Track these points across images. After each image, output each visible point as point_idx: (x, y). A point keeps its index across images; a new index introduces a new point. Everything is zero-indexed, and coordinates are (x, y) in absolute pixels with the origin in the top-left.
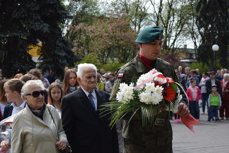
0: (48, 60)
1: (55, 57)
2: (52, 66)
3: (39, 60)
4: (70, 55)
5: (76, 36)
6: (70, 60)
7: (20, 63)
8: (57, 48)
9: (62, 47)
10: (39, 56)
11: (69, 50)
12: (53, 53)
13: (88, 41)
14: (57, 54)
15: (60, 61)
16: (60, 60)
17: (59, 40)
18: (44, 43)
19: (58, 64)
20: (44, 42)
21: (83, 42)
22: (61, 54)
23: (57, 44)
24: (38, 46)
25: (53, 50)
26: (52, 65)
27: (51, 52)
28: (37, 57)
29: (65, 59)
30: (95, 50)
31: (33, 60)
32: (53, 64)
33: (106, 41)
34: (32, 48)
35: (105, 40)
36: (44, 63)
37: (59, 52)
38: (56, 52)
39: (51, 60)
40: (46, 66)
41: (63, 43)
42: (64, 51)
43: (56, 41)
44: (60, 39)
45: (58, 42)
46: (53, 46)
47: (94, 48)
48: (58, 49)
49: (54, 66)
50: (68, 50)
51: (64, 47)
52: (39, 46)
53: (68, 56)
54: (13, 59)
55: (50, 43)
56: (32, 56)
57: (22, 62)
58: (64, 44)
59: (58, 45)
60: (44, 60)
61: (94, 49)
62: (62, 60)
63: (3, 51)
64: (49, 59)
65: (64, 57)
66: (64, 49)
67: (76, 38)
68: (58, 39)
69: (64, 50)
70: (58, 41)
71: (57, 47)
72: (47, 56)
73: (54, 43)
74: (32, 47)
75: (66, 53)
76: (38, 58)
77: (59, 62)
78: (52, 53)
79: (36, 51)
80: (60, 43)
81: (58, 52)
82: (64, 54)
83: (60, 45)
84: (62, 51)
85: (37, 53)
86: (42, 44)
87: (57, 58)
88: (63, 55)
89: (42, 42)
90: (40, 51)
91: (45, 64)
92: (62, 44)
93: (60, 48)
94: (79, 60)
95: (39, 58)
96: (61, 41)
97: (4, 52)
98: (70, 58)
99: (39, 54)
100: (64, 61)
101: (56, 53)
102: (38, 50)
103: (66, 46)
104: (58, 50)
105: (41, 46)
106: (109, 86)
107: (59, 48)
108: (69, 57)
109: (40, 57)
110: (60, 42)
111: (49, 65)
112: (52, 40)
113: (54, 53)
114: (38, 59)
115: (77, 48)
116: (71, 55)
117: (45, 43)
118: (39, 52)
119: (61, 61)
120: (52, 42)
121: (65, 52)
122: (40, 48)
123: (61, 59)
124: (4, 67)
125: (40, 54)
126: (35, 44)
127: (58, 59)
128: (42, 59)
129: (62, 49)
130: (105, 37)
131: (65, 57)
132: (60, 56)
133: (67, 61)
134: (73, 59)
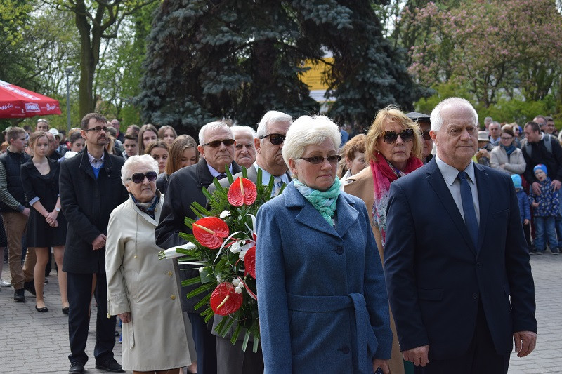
0: (349, 97)
1: (366, 89)
2: (359, 110)
3: (327, 96)
4: (402, 84)
6: (402, 95)
7: (282, 105)
8: (372, 67)
9: (383, 62)
10: (327, 87)
11: (400, 71)
12: (360, 80)
13: (447, 47)
14: (372, 80)
15: (379, 97)
16: (378, 95)
17: (376, 46)
18: (338, 54)
19: (373, 105)
20: (339, 52)
21: (437, 50)
22: (380, 81)
23: (370, 56)
24: (324, 61)
25: (361, 72)
26: (359, 107)
27: (357, 77)
28: (322, 88)
29: (391, 93)
30: (466, 71)
31: (313, 97)
32: (362, 106)
33: (494, 45)
34: (309, 69)
35: (490, 44)
36: (340, 103)
37: (376, 75)
38: (368, 75)
39: (357, 96)
40: (343, 110)
41: (386, 54)
42: (388, 74)
43: (368, 48)
44: (377, 44)
45: (372, 51)
46: (362, 60)
47: (463, 64)
48: (374, 68)
49: (363, 111)
50: (397, 70)
51: (387, 64)
52: (326, 63)
53: (398, 86)
54: (264, 96)
55: (353, 55)
56: (309, 88)
57: (286, 102)
58: (388, 56)
59: (373, 59)
60: (339, 97)
61: (464, 68)
62: (384, 95)
63: (240, 76)
64: (351, 93)
65: (388, 88)
66: (387, 69)
67: (416, 40)
68: (374, 43)
69: (387, 72)
70: (374, 50)
71: (370, 65)
72: (348, 86)
73: (363, 53)
74: (310, 65)
75: (394, 77)
76: (324, 91)
77: (375, 100)
78: (358, 79)
79: (320, 75)
80: (378, 54)
81: (374, 77)
82: (387, 81)
83: (378, 58)
84: (384, 74)
85: (322, 79)
86: (334, 56)
87: (370, 91)
88: (387, 84)
89: (334, 51)
90: (329, 76)
91: (343, 107)
92: (384, 55)
93: (379, 65)
94: (425, 95)
95: (328, 91)
96: (381, 49)
97: (242, 79)
98: (403, 91)
99: (326, 82)
100: (388, 97)
101: (369, 78)
102: (324, 73)
103: (393, 61)
104: (374, 71)
105: (333, 63)
107: (375, 65)
108: (401, 88)
109: (330, 89)
110: (378, 50)
111: (352, 108)
112: (359, 47)
113: (363, 79)
114: (323, 95)
115: (422, 65)
116: (405, 83)
117: (341, 55)
118: (327, 78)
119: (382, 98)
120: (358, 52)
121: (391, 76)
122: (329, 66)
123: (380, 94)
124: (245, 114)
125: (329, 81)
126: (317, 57)
127: (373, 93)
128: (334, 95)
129: (384, 68)
130: (490, 37)
131: (392, 88)
132: (378, 85)
134: (409, 94)
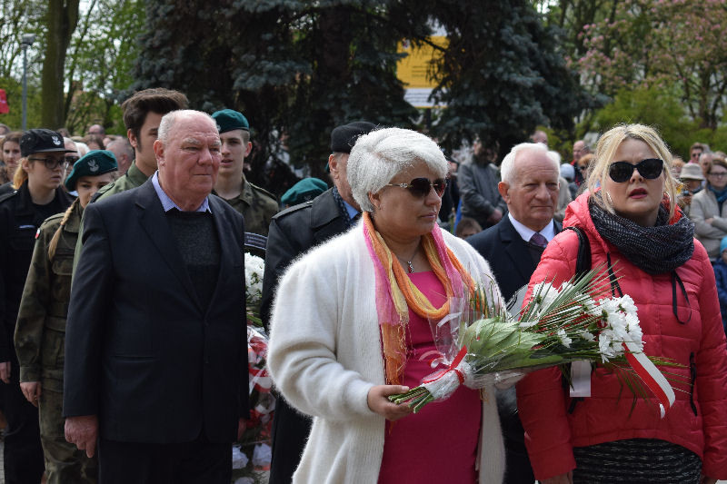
0: (468, 103)
1: (495, 91)
2: (483, 125)
3: (433, 100)
4: (556, 85)
5: (598, 7)
6: (555, 102)
7: (359, 112)
8: (506, 56)
9: (525, 50)
10: (435, 84)
11: (553, 65)
12: (487, 76)
13: (642, 27)
14: (505, 77)
15: (516, 105)
16: (514, 102)
17: (514, 22)
18: (455, 34)
19: (506, 118)
20: (457, 30)
21: (625, 30)
22: (519, 79)
23: (504, 38)
24: (431, 44)
25: (489, 64)
26: (483, 121)
27: (482, 71)
28: (426, 86)
29: (537, 100)
30: (674, 67)
31: (409, 100)
32: (488, 119)
33: (718, 26)
34: (405, 55)
35: (713, 23)
36: (453, 113)
37: (512, 69)
38: (500, 69)
39: (481, 103)
40: (458, 125)
41: (531, 36)
42: (533, 69)
43: (502, 26)
44: (517, 19)
45: (508, 30)
46: (490, 45)
47: (668, 56)
48: (510, 59)
49: (491, 126)
50: (548, 62)
51: (532, 52)
52: (435, 47)
53: (548, 88)
54: (331, 96)
55: (477, 36)
56: (405, 87)
57: (366, 108)
58: (534, 40)
59: (509, 43)
60: (452, 103)
61: (669, 63)
62: (524, 102)
63: (293, 63)
64: (472, 97)
65: (532, 91)
66: (531, 60)
67: (597, 13)
68: (511, 19)
69: (532, 64)
70: (511, 29)
71: (503, 52)
72: (466, 86)
73: (493, 34)
74: (408, 49)
75: (543, 74)
76: (429, 91)
77: (510, 110)
78: (483, 76)
79: (426, 65)
80: (518, 36)
81: (510, 72)
82: (530, 79)
83: (517, 42)
84: (526, 69)
85: (428, 71)
86: (448, 37)
87: (502, 95)
88: (530, 84)
89: (448, 29)
90: (439, 67)
91: (457, 119)
92: (527, 38)
93: (519, 53)
94: (592, 104)
95: (434, 92)
96: (523, 27)
97: (297, 67)
98: (557, 97)
99: (435, 77)
100: (531, 106)
101: (502, 74)
102: (432, 62)
103: (541, 47)
104: (510, 63)
105: (446, 47)
106: (709, 211)
107: (512, 53)
108: (554, 91)
109: (439, 88)
110: (518, 30)
111: (471, 121)
112: (487, 24)
113: (492, 75)
114: (428, 96)
115: (601, 54)
116: (561, 83)
117: (460, 35)
118: (436, 69)
119: (521, 108)
120: (485, 31)
121: (537, 72)
122: (439, 51)
123: (518, 100)
124: (298, 125)
125: (438, 76)
126: (421, 37)
127: (507, 98)
128: (445, 98)
129: (527, 59)
130: (714, 12)
131: (538, 91)
132: (514, 87)
133: (542, 106)
134: (567, 102)
